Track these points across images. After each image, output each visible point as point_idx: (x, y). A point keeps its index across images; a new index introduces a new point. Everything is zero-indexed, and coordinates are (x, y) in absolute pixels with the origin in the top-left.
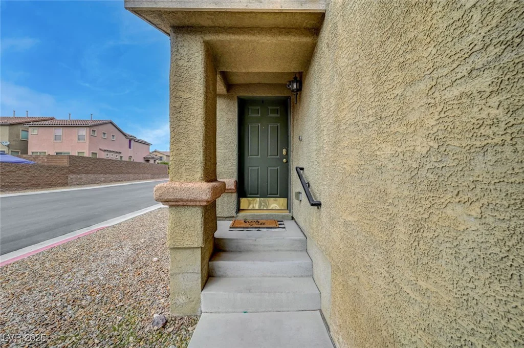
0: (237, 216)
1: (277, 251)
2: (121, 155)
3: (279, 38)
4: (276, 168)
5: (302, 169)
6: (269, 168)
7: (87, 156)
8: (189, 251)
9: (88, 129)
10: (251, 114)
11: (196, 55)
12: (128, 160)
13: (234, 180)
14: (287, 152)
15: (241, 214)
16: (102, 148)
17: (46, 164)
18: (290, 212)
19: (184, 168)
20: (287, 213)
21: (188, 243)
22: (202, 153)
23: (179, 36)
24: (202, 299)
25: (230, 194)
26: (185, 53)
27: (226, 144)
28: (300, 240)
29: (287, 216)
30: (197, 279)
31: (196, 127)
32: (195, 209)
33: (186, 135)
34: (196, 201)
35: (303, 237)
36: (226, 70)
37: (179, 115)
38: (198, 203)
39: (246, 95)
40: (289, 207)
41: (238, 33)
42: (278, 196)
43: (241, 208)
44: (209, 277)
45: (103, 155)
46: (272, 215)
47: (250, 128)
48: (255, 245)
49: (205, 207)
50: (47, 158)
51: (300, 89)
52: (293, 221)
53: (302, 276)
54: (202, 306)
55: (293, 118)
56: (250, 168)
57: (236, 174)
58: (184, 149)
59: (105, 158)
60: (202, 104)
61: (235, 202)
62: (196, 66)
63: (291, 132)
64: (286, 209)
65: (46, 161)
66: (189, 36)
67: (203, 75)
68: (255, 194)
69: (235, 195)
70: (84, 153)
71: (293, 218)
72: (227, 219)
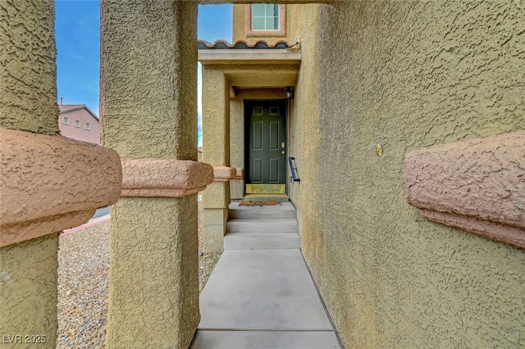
0: (244, 199)
1: (275, 218)
3: (274, 71)
4: (276, 159)
5: (293, 159)
6: (270, 159)
8: (216, 211)
10: (255, 114)
11: (220, 83)
13: (241, 169)
14: (285, 145)
15: (247, 197)
18: (287, 195)
19: (212, 157)
20: (285, 196)
21: (216, 205)
22: (223, 148)
23: (209, 71)
24: (224, 241)
25: (238, 181)
26: (212, 82)
27: (234, 139)
28: (292, 211)
29: (285, 198)
30: (221, 230)
31: (220, 131)
32: (219, 184)
33: (213, 136)
34: (221, 178)
35: (293, 208)
36: (236, 86)
37: (208, 123)
38: (222, 180)
39: (251, 98)
40: (287, 192)
41: (247, 69)
42: (278, 182)
43: (247, 192)
44: (227, 231)
46: (272, 198)
47: (254, 124)
48: (258, 214)
49: (226, 182)
51: (293, 97)
52: (290, 202)
53: (291, 232)
54: (224, 246)
55: (290, 117)
56: (254, 159)
57: (243, 164)
58: (212, 145)
60: (224, 116)
61: (242, 187)
62: (219, 91)
63: (289, 129)
64: (284, 192)
66: (215, 71)
67: (224, 96)
68: (258, 181)
69: (242, 181)
71: (290, 200)
72: (236, 201)
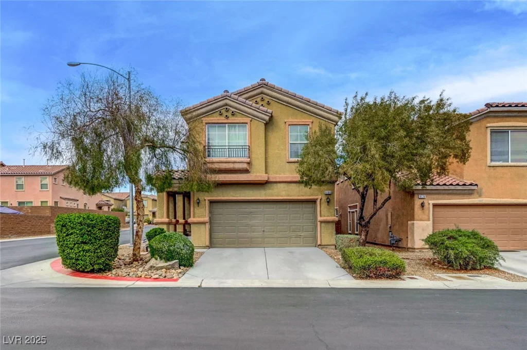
2: (78, 202)
7: (51, 205)
9: (51, 177)
12: (83, 208)
16: (62, 196)
17: (30, 214)
45: (64, 204)
50: (31, 209)
59: (66, 206)
65: (30, 211)
70: (47, 202)
